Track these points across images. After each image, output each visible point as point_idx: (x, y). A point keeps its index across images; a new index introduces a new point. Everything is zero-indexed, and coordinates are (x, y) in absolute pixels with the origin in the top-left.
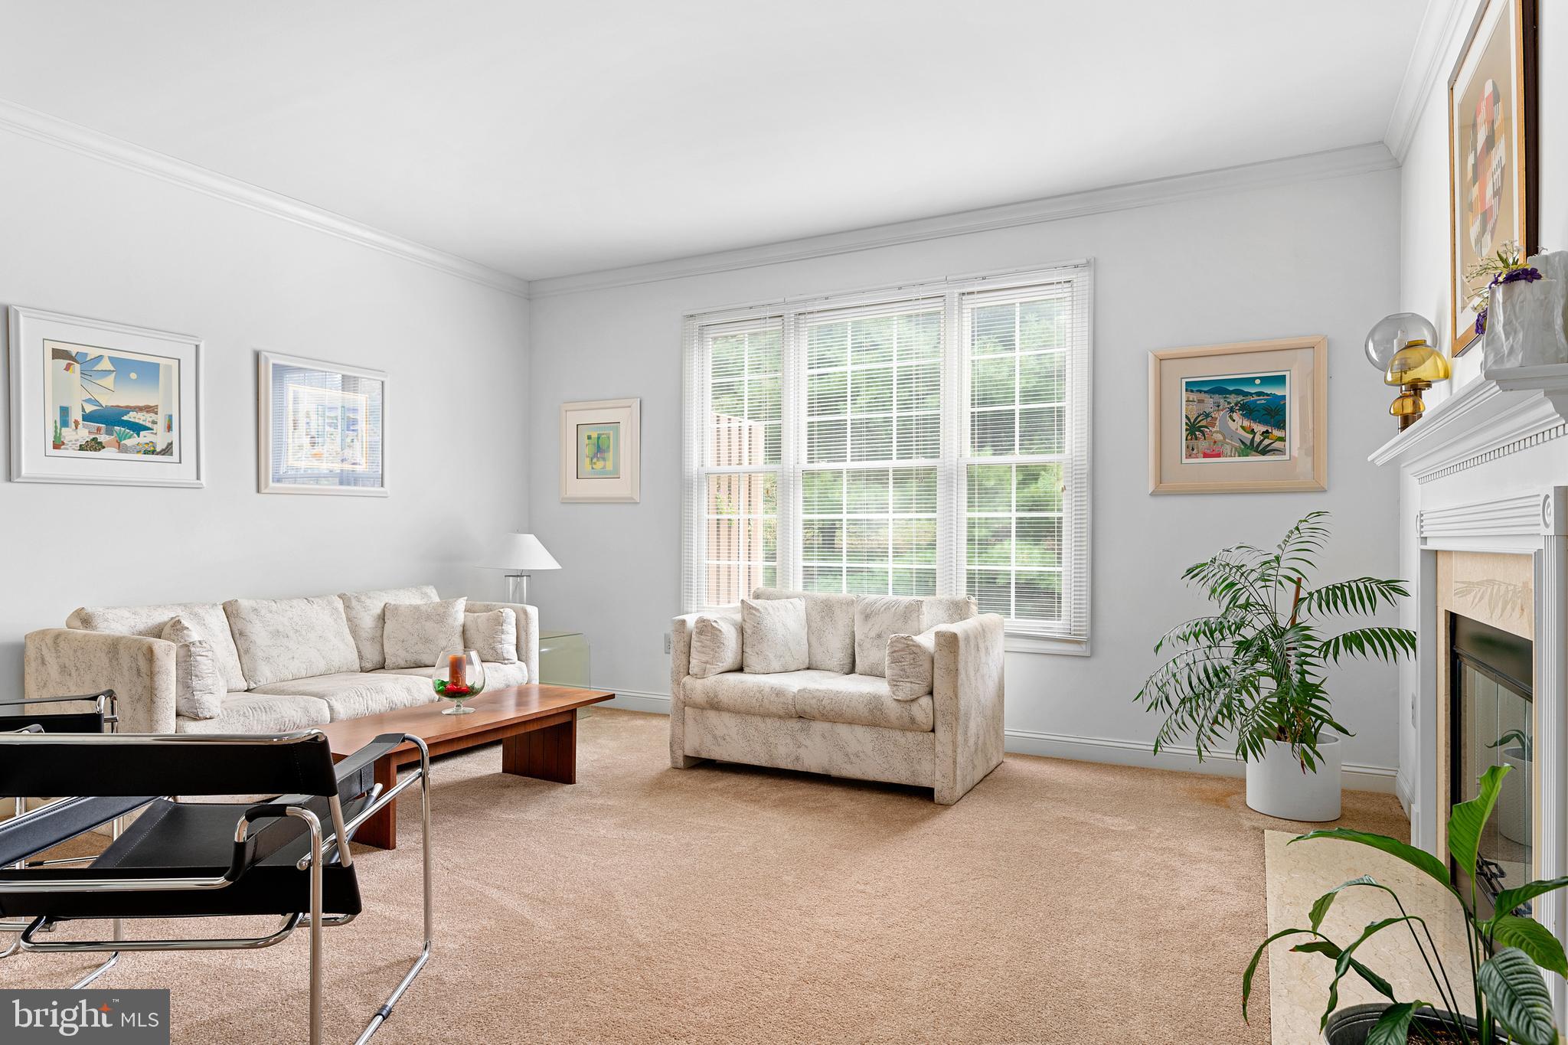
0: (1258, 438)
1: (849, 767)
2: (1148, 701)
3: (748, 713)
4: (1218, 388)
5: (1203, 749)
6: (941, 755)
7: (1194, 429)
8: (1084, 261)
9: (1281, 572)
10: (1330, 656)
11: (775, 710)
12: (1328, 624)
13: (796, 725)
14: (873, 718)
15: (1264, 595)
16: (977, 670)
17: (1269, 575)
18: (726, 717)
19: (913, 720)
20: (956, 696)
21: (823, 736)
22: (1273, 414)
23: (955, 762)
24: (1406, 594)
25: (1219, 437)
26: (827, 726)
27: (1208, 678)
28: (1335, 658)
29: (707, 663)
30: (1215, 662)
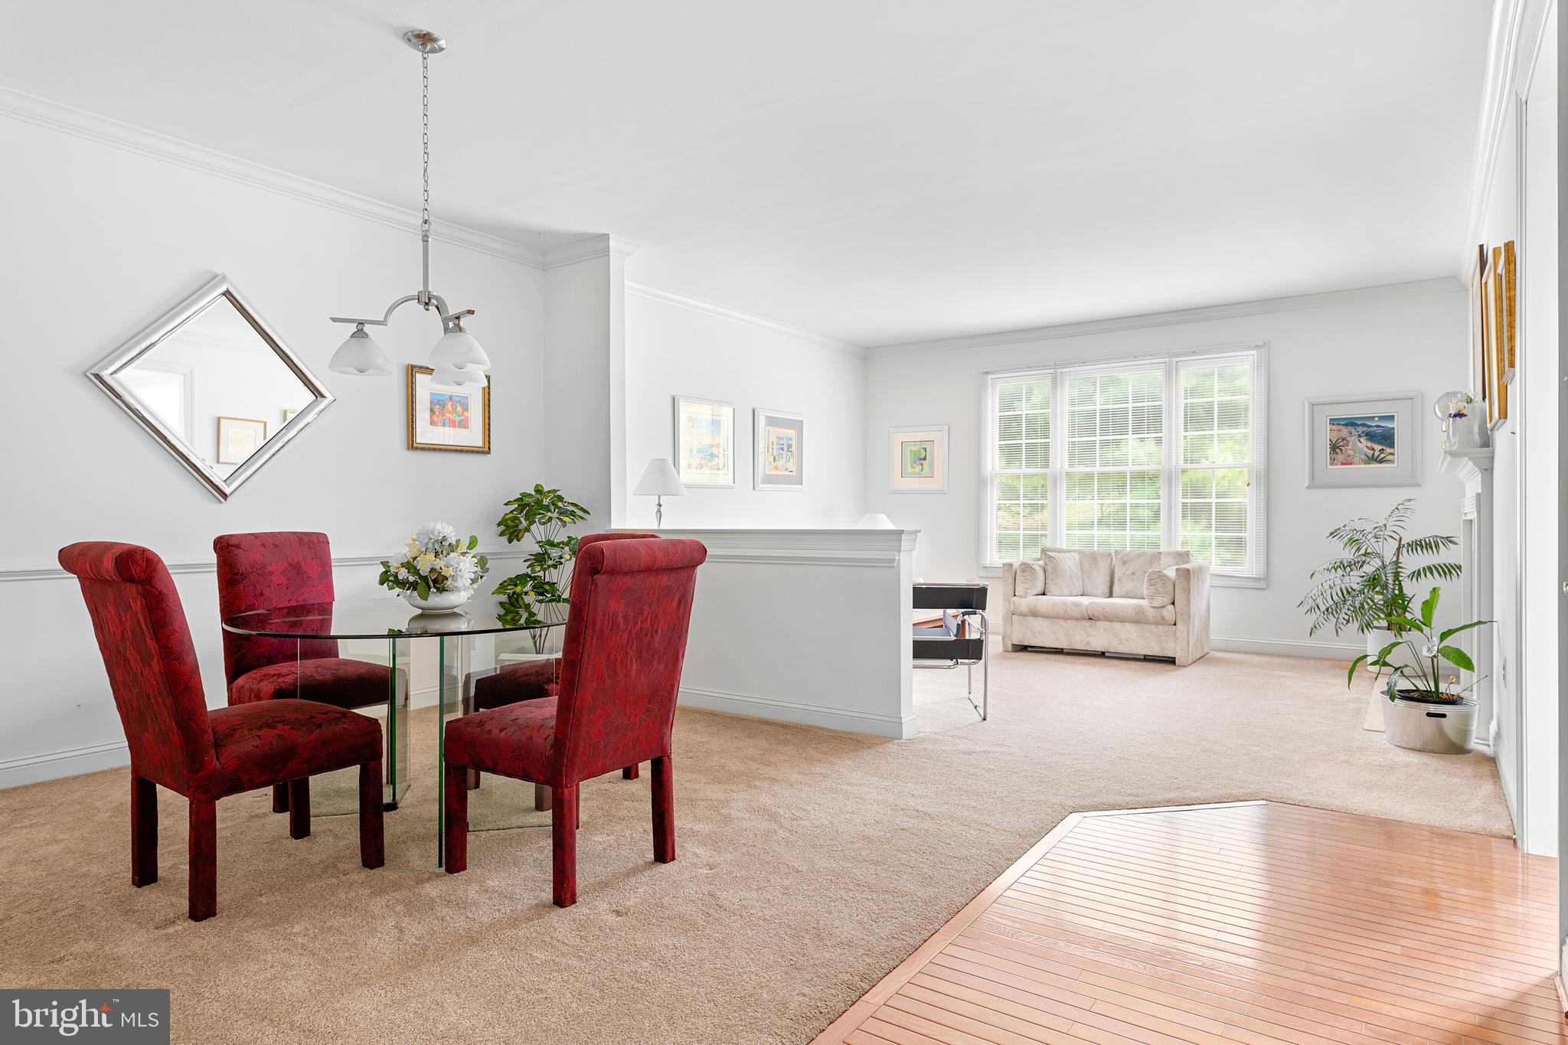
0: (1377, 454)
1: (1121, 647)
2: (1306, 607)
3: (1056, 617)
4: (1351, 423)
5: (1339, 630)
6: (1180, 638)
7: (1335, 448)
8: (1262, 343)
9: (1387, 533)
10: (1414, 579)
11: (1074, 615)
12: (1412, 562)
13: (1087, 623)
14: (1138, 619)
15: (1376, 547)
16: (1198, 592)
17: (1380, 535)
18: (1040, 620)
19: (1163, 618)
20: (1189, 604)
21: (1105, 629)
22: (1387, 439)
23: (1188, 642)
24: (1456, 544)
25: (1351, 452)
26: (1107, 623)
27: (1343, 594)
28: (1417, 580)
29: (1028, 589)
30: (1347, 585)
